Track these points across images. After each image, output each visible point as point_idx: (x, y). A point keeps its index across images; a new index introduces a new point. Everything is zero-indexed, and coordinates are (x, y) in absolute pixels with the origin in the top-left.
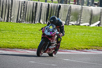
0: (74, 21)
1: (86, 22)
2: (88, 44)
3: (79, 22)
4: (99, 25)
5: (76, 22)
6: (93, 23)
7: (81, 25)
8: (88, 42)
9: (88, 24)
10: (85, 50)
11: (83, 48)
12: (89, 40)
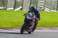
0: (2, 6)
1: (11, 7)
2: (13, 24)
3: (5, 7)
4: (21, 9)
5: (3, 7)
6: (16, 8)
7: (7, 9)
8: (13, 23)
9: (13, 8)
10: (11, 29)
11: (8, 27)
12: (14, 21)
